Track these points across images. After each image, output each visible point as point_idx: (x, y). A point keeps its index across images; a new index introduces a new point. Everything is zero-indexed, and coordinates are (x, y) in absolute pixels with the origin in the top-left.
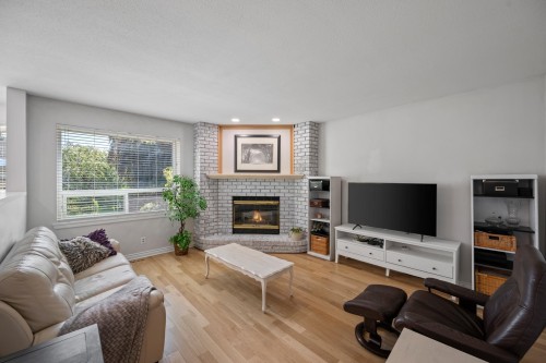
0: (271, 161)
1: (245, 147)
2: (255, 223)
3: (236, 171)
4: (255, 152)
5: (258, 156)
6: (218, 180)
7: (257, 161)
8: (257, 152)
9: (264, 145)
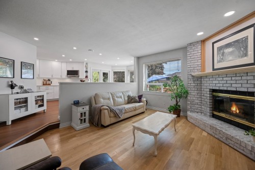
0: (246, 55)
1: (220, 49)
2: (231, 114)
3: (214, 69)
4: (228, 50)
5: (231, 53)
6: (201, 77)
7: (231, 58)
8: (230, 50)
9: (237, 41)
